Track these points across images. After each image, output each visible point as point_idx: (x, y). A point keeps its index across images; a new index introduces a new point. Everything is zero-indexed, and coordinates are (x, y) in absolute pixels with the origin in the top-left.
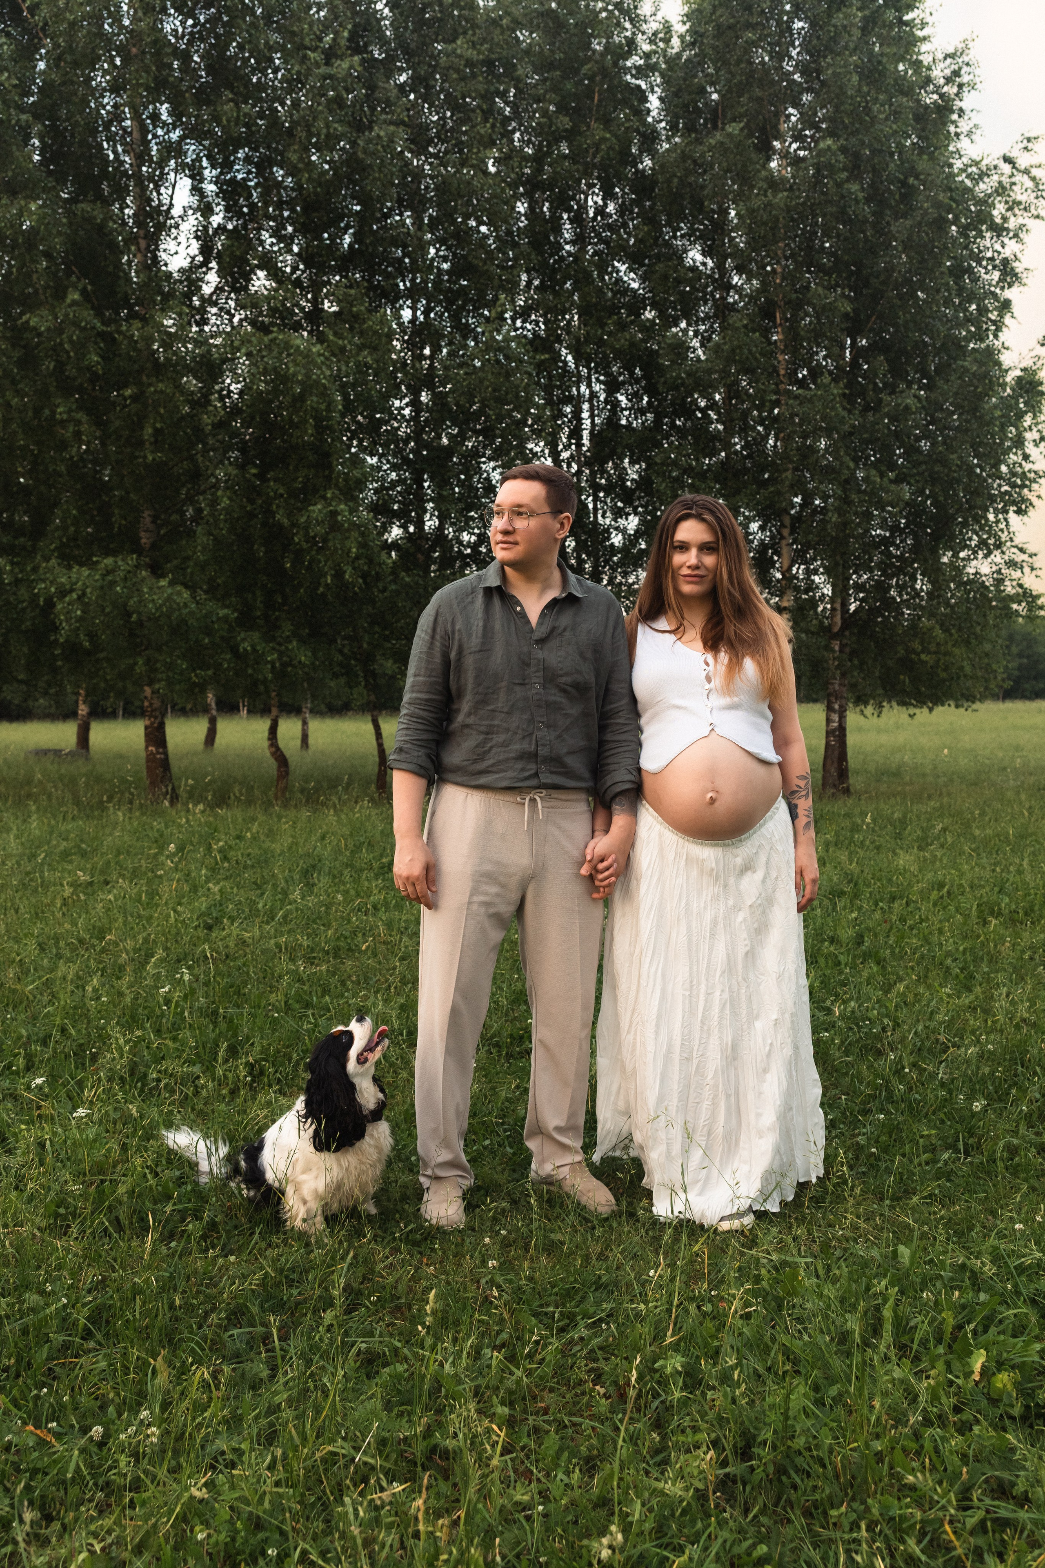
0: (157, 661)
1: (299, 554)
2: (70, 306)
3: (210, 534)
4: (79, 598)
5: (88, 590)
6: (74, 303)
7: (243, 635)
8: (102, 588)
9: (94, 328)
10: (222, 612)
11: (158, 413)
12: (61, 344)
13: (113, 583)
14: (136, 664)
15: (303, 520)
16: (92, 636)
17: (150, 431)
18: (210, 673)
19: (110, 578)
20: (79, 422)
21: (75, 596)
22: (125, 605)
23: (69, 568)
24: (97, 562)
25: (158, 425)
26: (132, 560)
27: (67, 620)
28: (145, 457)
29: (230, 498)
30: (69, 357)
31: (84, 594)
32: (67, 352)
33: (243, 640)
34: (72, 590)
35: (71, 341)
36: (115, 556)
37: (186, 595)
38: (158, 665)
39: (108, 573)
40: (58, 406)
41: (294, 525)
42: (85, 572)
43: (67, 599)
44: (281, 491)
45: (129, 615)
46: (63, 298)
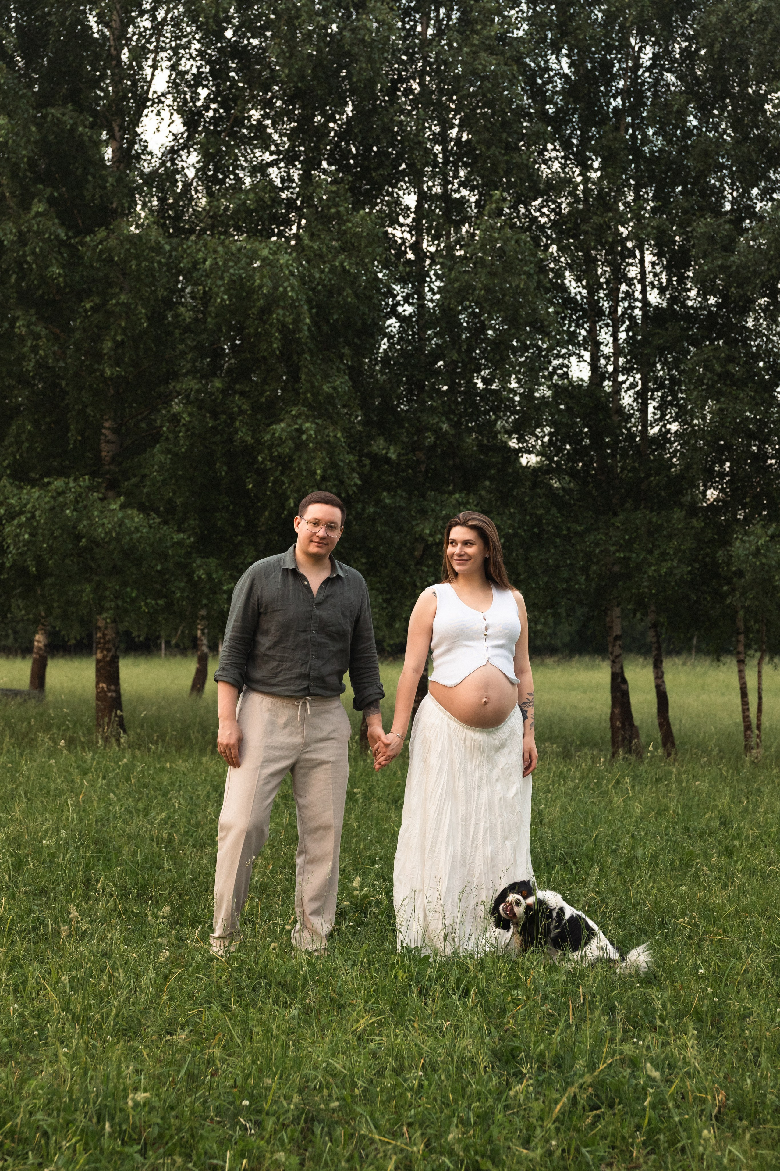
0: (106, 588)
1: (262, 474)
2: (35, 217)
3: (169, 451)
4: (28, 519)
5: (37, 513)
6: (38, 214)
7: (199, 562)
8: (52, 509)
9: (57, 237)
10: (178, 537)
11: (120, 325)
12: (24, 256)
13: (63, 506)
14: (83, 591)
15: (268, 437)
16: (39, 561)
17: (110, 344)
18: (161, 602)
19: (61, 499)
20: (37, 337)
21: (23, 519)
22: (75, 528)
23: (21, 488)
24: (49, 483)
25: (119, 338)
26: (85, 481)
27: (15, 545)
28: (103, 372)
29: (190, 415)
30: (31, 269)
31: (33, 517)
32: (30, 264)
33: (199, 567)
34: (21, 513)
35: (33, 253)
36: (68, 477)
37: (137, 518)
38: (107, 593)
39: (59, 494)
40: (18, 318)
41: (258, 442)
42: (36, 493)
43: (16, 522)
44: (245, 407)
45: (79, 538)
46: (28, 209)
